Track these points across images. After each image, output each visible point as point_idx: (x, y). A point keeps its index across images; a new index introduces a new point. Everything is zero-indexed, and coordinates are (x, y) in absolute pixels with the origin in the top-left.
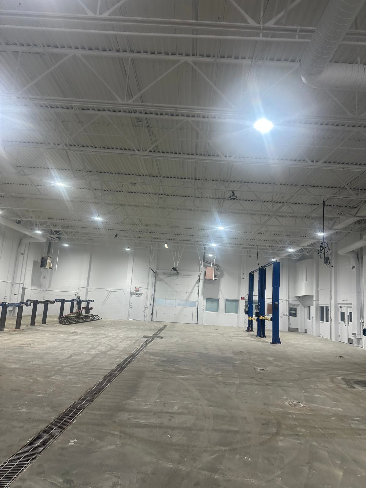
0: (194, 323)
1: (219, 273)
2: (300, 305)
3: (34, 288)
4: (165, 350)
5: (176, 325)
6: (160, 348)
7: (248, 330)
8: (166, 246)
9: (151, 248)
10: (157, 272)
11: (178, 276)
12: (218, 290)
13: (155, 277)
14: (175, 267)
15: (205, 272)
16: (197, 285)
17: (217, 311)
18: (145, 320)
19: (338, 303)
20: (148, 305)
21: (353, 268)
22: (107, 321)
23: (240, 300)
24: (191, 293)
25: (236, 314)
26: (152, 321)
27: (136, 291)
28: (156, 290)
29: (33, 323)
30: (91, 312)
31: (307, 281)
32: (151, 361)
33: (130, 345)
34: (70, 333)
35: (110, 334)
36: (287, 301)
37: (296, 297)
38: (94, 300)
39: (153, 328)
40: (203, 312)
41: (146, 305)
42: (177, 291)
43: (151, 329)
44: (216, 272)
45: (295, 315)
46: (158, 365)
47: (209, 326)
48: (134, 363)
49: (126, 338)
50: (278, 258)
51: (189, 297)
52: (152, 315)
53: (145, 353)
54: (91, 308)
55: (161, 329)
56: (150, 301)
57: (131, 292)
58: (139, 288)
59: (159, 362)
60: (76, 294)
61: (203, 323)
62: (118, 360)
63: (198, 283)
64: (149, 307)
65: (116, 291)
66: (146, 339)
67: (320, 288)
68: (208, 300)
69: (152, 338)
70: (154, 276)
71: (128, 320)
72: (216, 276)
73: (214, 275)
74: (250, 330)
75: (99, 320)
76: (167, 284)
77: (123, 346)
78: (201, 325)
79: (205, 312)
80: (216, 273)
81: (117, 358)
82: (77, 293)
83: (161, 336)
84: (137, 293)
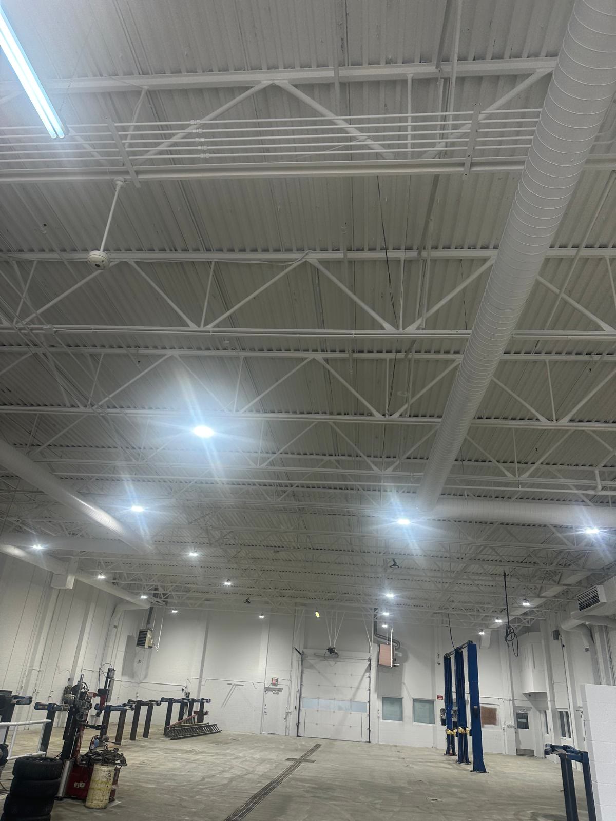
0: (365, 741)
1: (400, 655)
2: (531, 708)
3: (125, 679)
4: (317, 777)
5: (335, 743)
6: (310, 775)
7: (448, 753)
8: (317, 615)
9: (296, 615)
10: (305, 653)
11: (337, 659)
12: (400, 683)
13: (302, 661)
14: (330, 646)
15: (379, 653)
16: (367, 674)
17: (401, 719)
18: (287, 734)
19: (579, 706)
20: (292, 708)
21: (587, 650)
22: (230, 735)
23: (435, 700)
24: (358, 688)
25: (430, 725)
26: (298, 736)
27: (273, 685)
28: (303, 683)
29: (133, 736)
30: (207, 720)
31: (535, 668)
32: (300, 788)
33: (270, 769)
34: (188, 752)
35: (241, 755)
36: (511, 702)
37: (524, 694)
38: (210, 700)
39: (300, 747)
40: (379, 720)
41: (288, 707)
42: (336, 685)
43: (296, 750)
44: (396, 652)
45: (526, 726)
46: (307, 792)
47: (388, 745)
48: (279, 789)
49: (262, 761)
50: (487, 629)
51: (355, 695)
52: (298, 726)
53: (290, 778)
54: (207, 713)
55: (312, 750)
56: (294, 702)
57: (266, 686)
58: (277, 680)
59: (308, 789)
60: (184, 688)
61: (378, 741)
62: (259, 785)
63: (368, 672)
64: (293, 711)
65: (243, 685)
66: (291, 763)
67: (555, 680)
68: (385, 700)
69: (298, 762)
70: (300, 660)
71: (260, 735)
72: (395, 660)
73: (393, 659)
74: (451, 752)
75: (217, 732)
76: (320, 673)
77: (261, 769)
78: (376, 744)
79: (382, 721)
80: (396, 654)
81: (258, 783)
82: (186, 687)
83: (312, 759)
84: (274, 688)
